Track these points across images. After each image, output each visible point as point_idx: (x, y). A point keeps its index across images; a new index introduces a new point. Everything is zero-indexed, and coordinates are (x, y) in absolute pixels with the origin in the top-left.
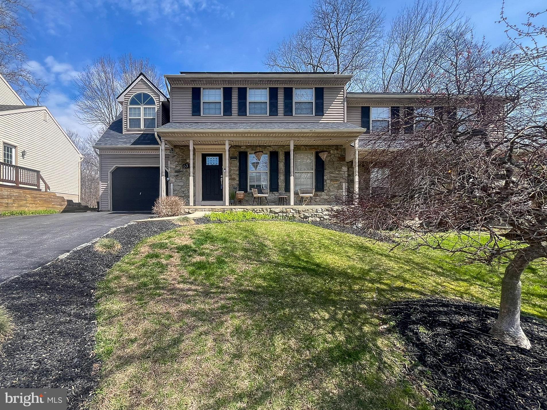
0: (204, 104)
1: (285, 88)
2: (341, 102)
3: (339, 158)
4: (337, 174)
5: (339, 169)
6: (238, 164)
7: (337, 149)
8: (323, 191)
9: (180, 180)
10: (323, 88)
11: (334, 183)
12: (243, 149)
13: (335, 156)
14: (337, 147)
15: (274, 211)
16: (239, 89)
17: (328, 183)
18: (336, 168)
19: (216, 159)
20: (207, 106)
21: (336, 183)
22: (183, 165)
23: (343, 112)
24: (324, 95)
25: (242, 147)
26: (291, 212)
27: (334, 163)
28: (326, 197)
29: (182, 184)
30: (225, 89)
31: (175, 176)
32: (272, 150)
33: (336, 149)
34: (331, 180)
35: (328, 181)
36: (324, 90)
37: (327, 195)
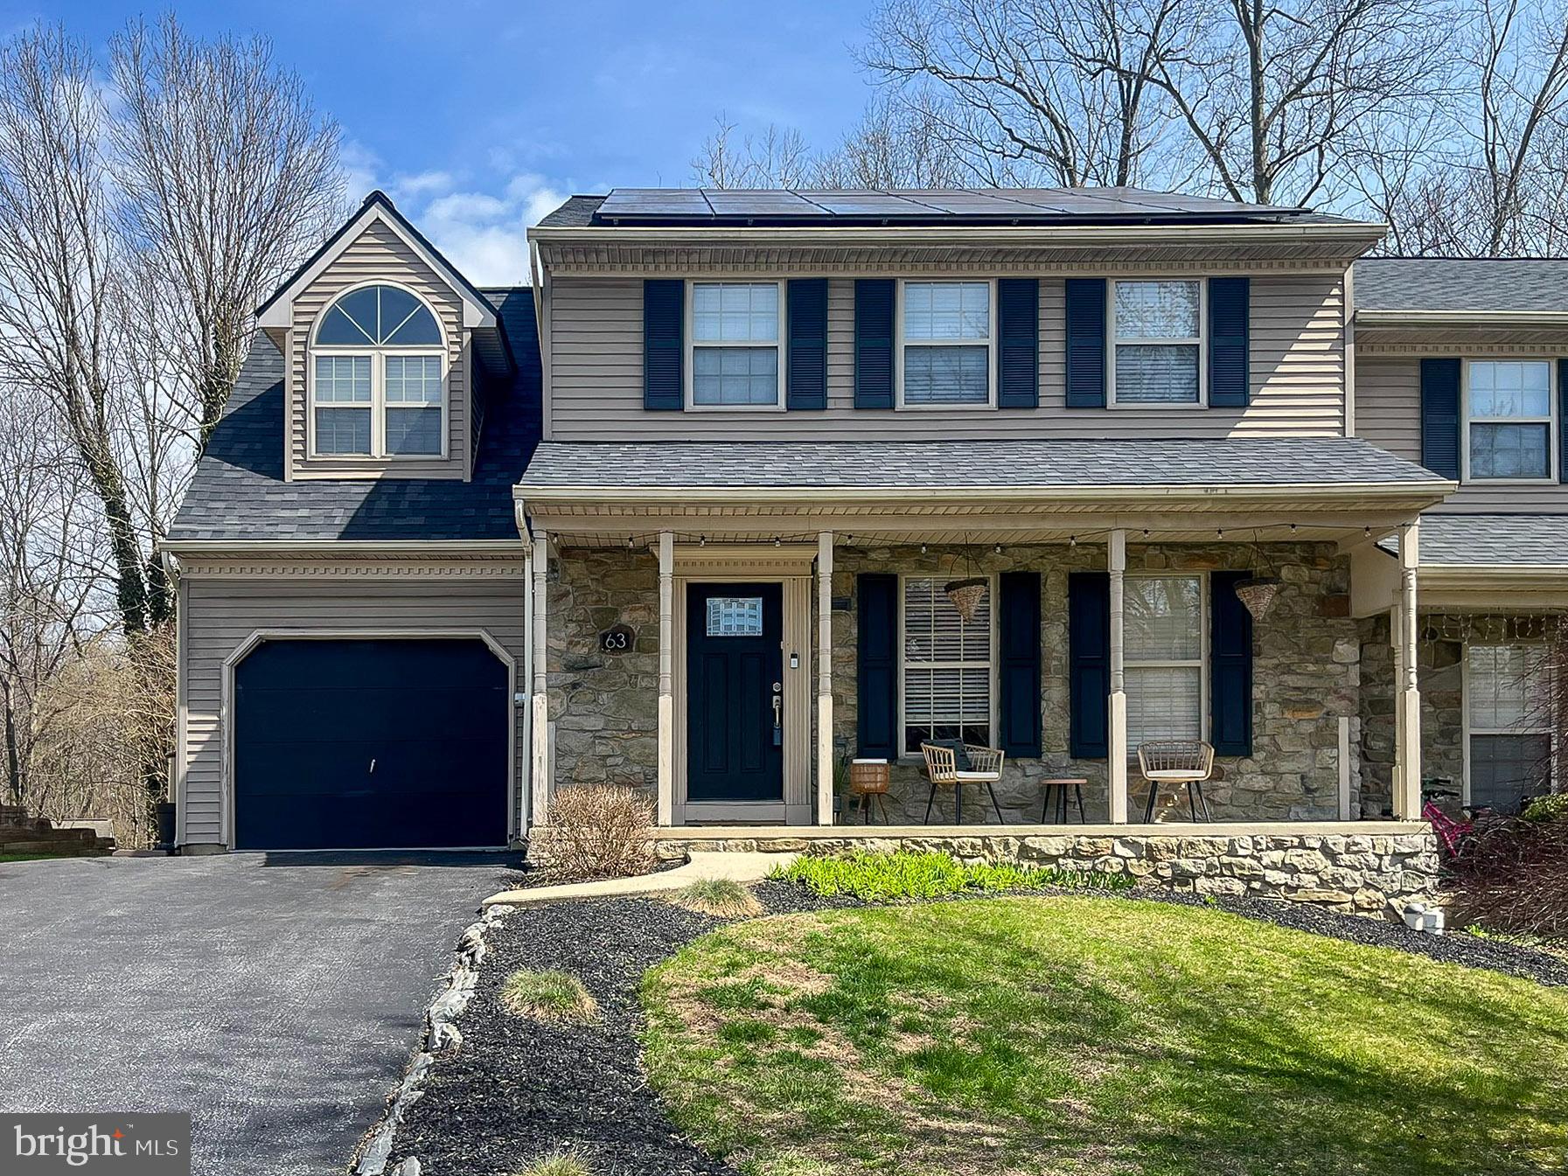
0: (700, 359)
1: (1070, 283)
2: (1327, 346)
3: (1321, 600)
4: (1312, 675)
5: (1319, 651)
6: (855, 631)
7: (1310, 561)
8: (1249, 755)
9: (590, 707)
10: (1244, 282)
11: (1299, 715)
12: (876, 563)
13: (1301, 594)
14: (1312, 552)
15: (1039, 851)
16: (861, 285)
17: (1268, 716)
18: (1309, 647)
19: (754, 607)
20: (710, 364)
21: (1306, 716)
22: (604, 637)
23: (1337, 390)
24: (1252, 313)
25: (873, 555)
26: (1114, 854)
27: (1295, 627)
28: (1260, 782)
29: (596, 723)
30: (794, 286)
31: (564, 687)
32: (1009, 565)
33: (1304, 560)
34: (1286, 704)
35: (1270, 710)
36: (1253, 290)
37: (1264, 773)
